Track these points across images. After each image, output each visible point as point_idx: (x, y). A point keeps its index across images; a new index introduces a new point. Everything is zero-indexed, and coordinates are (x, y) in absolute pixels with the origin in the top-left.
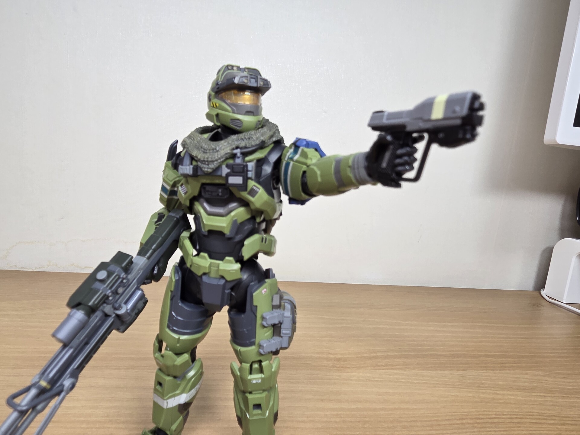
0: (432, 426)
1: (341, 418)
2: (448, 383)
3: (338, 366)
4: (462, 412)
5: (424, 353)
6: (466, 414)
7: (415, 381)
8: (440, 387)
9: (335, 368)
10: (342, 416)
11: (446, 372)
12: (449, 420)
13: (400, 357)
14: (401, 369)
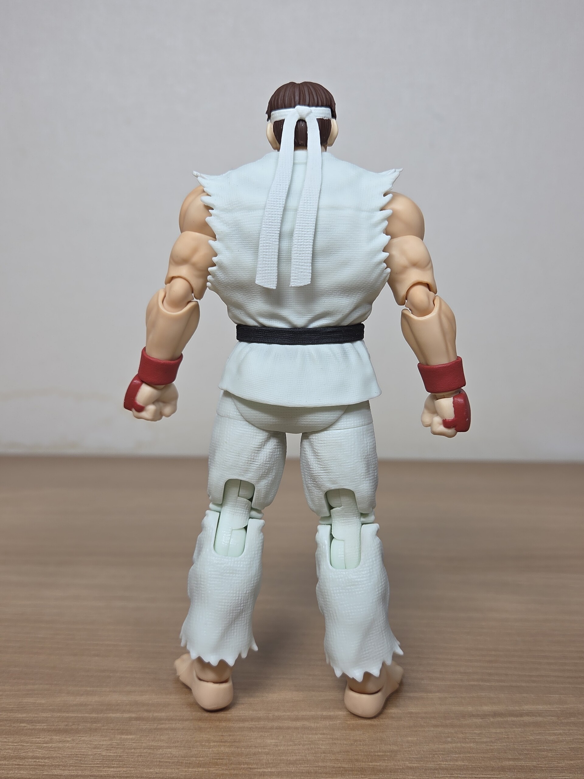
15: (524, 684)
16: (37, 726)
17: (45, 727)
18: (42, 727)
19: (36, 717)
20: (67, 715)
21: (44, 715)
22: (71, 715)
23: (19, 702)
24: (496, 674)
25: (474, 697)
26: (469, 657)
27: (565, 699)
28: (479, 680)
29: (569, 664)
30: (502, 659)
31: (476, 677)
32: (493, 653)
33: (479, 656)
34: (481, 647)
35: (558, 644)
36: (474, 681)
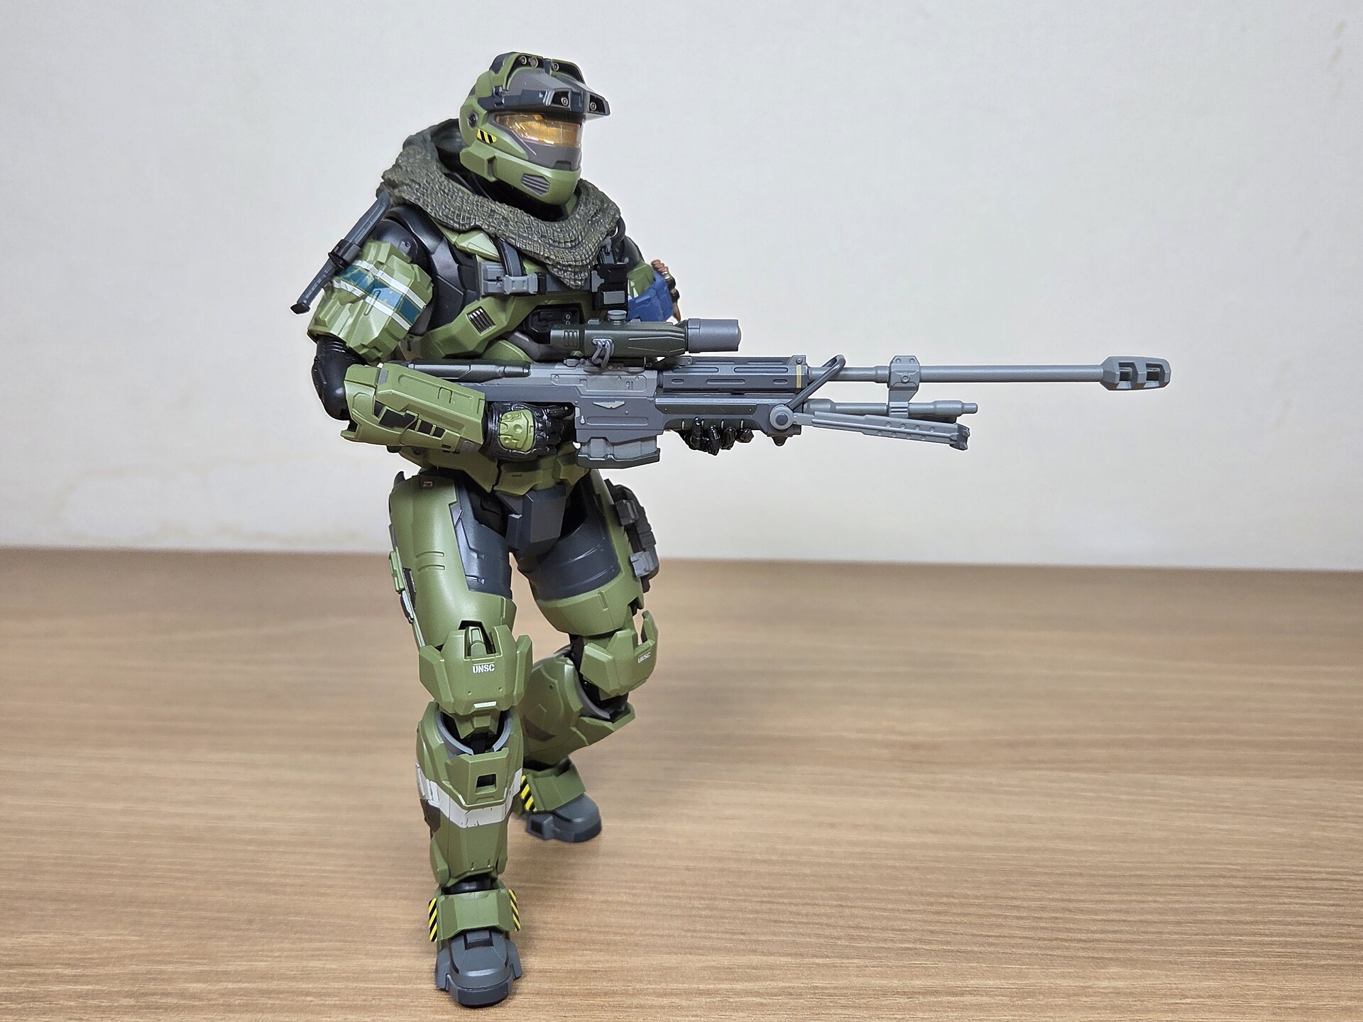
0: (1118, 886)
1: (871, 859)
2: (1228, 804)
3: (908, 759)
5: (1190, 737)
7: (1123, 797)
8: (1193, 811)
9: (897, 763)
10: (874, 856)
11: (1236, 781)
12: (1177, 876)
13: (1106, 744)
14: (1094, 770)
16: (326, 1000)
17: (338, 1002)
18: (333, 1002)
19: (326, 988)
20: (366, 986)
21: (336, 985)
22: (370, 985)
23: (303, 967)
24: (941, 932)
25: (905, 967)
26: (910, 906)
27: (1027, 971)
28: (915, 941)
29: (1046, 918)
30: (954, 910)
31: (913, 936)
32: (945, 900)
33: (923, 904)
34: (929, 890)
35: (1038, 888)
36: (909, 942)
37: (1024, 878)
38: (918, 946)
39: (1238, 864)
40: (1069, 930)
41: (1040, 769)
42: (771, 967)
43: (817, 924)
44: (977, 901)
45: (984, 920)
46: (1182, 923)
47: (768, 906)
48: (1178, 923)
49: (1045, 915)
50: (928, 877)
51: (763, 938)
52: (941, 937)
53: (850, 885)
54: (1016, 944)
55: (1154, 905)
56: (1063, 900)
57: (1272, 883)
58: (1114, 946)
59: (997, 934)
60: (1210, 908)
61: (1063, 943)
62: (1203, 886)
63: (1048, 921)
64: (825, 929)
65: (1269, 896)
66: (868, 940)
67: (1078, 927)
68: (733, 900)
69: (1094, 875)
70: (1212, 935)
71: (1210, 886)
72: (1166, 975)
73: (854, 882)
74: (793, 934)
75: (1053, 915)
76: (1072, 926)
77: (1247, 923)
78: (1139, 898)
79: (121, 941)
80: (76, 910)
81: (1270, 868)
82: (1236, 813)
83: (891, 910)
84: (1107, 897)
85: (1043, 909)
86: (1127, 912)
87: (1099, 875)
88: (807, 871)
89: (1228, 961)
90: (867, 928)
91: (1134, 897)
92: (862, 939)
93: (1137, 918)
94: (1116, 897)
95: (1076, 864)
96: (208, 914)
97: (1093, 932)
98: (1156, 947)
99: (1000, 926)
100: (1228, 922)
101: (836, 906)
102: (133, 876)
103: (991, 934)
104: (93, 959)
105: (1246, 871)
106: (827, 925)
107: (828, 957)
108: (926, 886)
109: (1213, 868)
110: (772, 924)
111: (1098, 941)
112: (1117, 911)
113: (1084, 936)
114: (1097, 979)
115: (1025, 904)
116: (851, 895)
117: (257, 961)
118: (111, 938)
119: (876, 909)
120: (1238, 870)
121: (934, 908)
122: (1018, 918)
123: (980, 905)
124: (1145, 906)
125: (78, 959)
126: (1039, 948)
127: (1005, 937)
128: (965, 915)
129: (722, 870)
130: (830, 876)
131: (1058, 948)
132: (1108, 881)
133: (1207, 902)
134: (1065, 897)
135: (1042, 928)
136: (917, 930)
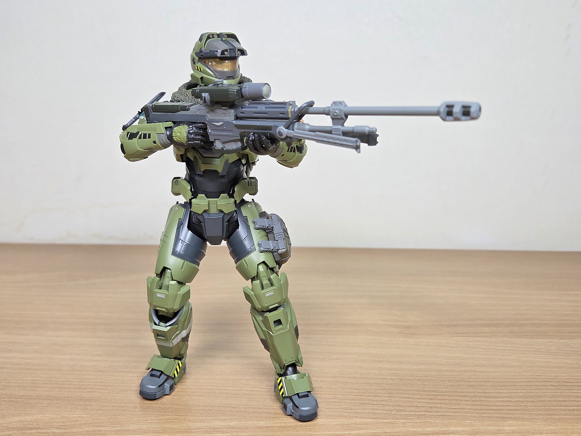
0: (505, 386)
1: (399, 376)
2: (543, 350)
3: (406, 332)
4: (549, 376)
5: (522, 322)
6: (554, 378)
7: (500, 348)
8: (529, 354)
9: (402, 334)
10: (400, 375)
11: (544, 340)
12: (528, 382)
13: (488, 326)
14: (485, 337)
15: (451, 414)
24: (435, 407)
25: (422, 423)
26: (420, 396)
27: (474, 423)
28: (424, 411)
29: (478, 401)
30: (438, 397)
31: (423, 409)
32: (433, 393)
33: (425, 396)
34: (426, 389)
35: (472, 388)
36: (422, 412)
37: (465, 383)
38: (426, 413)
39: (553, 376)
40: (488, 405)
41: (463, 336)
42: (366, 424)
43: (381, 405)
44: (447, 394)
45: (452, 402)
46: (535, 401)
47: (359, 397)
48: (533, 402)
49: (477, 399)
50: (425, 384)
51: (359, 411)
52: (435, 410)
53: (393, 388)
54: (467, 412)
55: (521, 394)
56: (483, 393)
57: (569, 384)
58: (508, 412)
59: (459, 408)
60: (545, 395)
61: (487, 411)
62: (540, 385)
63: (478, 402)
64: (385, 407)
65: (569, 390)
66: (405, 411)
67: (492, 404)
68: (344, 395)
69: (494, 382)
70: (548, 406)
71: (543, 385)
72: (532, 424)
73: (394, 386)
74: (372, 409)
75: (480, 399)
76: (489, 403)
77: (562, 401)
78: (515, 391)
79: (79, 417)
80: (57, 403)
81: (566, 377)
82: (547, 354)
83: (412, 398)
84: (501, 391)
85: (475, 396)
86: (511, 397)
87: (496, 382)
88: (373, 382)
89: (557, 418)
90: (403, 406)
91: (512, 391)
92: (402, 411)
93: (515, 400)
94: (505, 391)
95: (486, 377)
96: (116, 404)
97: (498, 406)
98: (526, 412)
99: (459, 404)
100: (554, 401)
101: (388, 397)
102: (79, 388)
103: (455, 408)
104: (68, 425)
105: (557, 379)
106: (386, 405)
107: (388, 419)
108: (425, 388)
109: (543, 378)
110: (362, 405)
111: (501, 410)
112: (506, 397)
113: (495, 408)
114: (504, 426)
115: (467, 394)
116: (394, 392)
117: (141, 425)
118: (75, 416)
119: (405, 398)
120: (553, 378)
121: (430, 397)
122: (466, 400)
123: (448, 395)
124: (517, 394)
125: (61, 426)
126: (477, 413)
127: (462, 409)
128: (443, 400)
129: (337, 382)
130: (383, 384)
131: (485, 414)
132: (500, 384)
133: (543, 393)
134: (483, 391)
135: (477, 405)
136: (424, 407)
